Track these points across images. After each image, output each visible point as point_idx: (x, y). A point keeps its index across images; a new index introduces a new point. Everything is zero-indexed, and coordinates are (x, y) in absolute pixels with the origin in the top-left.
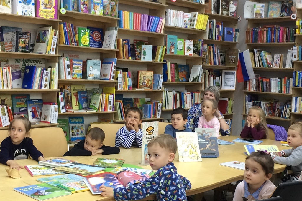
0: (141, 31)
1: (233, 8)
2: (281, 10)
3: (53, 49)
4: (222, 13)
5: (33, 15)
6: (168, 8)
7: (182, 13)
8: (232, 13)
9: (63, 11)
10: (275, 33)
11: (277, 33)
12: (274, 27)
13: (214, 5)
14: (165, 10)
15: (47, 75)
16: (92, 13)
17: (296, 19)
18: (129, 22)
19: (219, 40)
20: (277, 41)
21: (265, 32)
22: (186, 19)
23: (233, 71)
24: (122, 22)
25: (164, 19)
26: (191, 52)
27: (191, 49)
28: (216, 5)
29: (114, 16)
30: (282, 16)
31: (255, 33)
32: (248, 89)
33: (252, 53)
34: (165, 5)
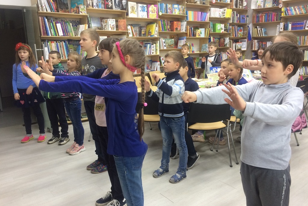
0: (198, 21)
1: (245, 4)
2: (273, 3)
3: (156, 34)
4: (239, 7)
5: (146, 17)
6: (211, 7)
7: (218, 9)
8: (245, 7)
9: (160, 14)
10: (269, 16)
11: (270, 16)
12: (269, 13)
13: (235, 3)
14: (209, 8)
15: (153, 47)
16: (174, 14)
17: (282, 7)
18: (191, 17)
19: (238, 23)
20: (270, 20)
21: (264, 16)
22: (220, 12)
23: (245, 40)
24: (188, 17)
25: (209, 13)
26: (223, 31)
27: (223, 29)
28: (236, 3)
29: (184, 14)
30: (273, 6)
31: (258, 17)
32: (253, 49)
33: (256, 29)
34: (209, 6)
